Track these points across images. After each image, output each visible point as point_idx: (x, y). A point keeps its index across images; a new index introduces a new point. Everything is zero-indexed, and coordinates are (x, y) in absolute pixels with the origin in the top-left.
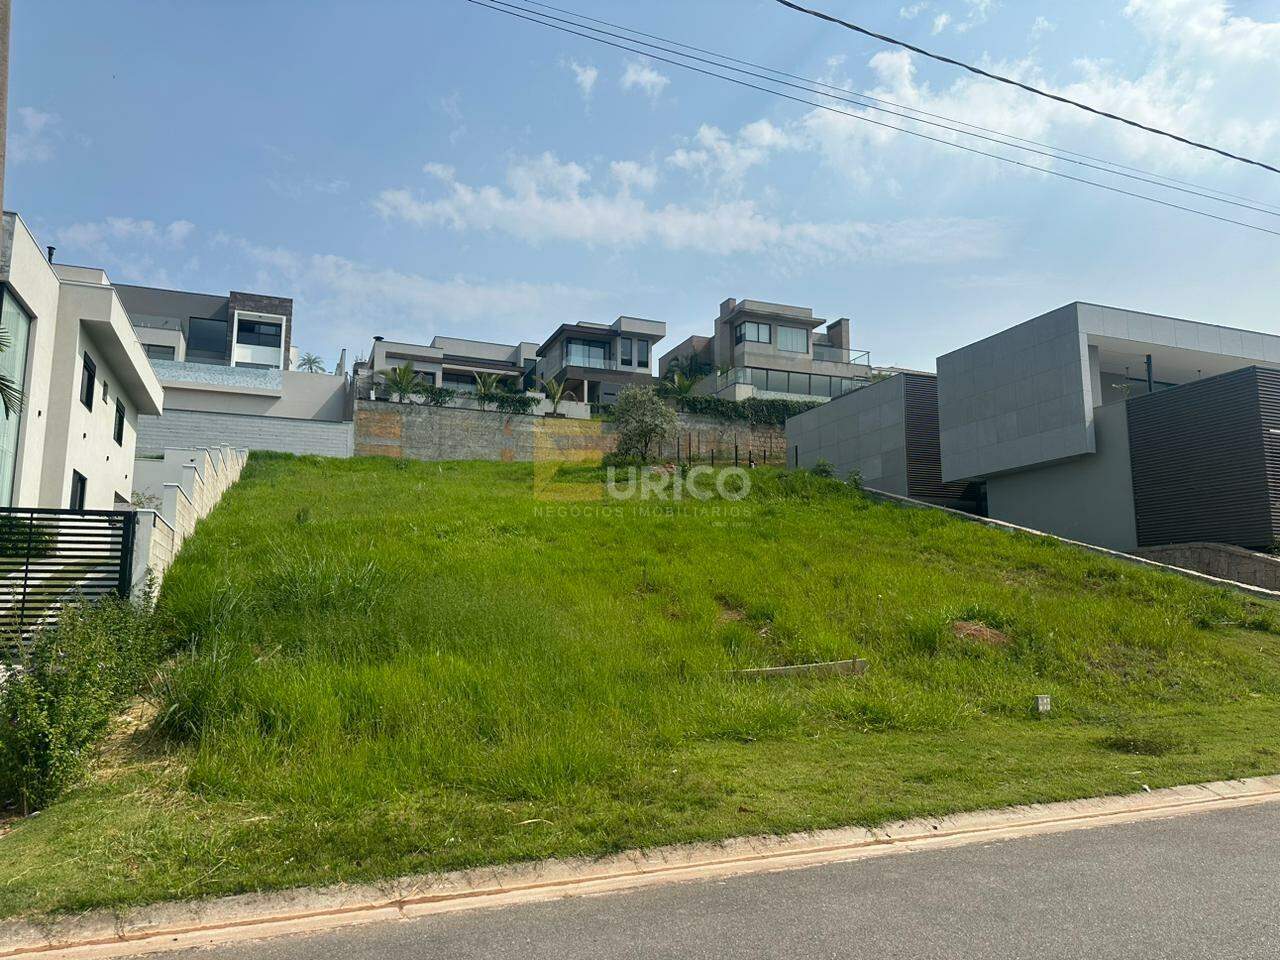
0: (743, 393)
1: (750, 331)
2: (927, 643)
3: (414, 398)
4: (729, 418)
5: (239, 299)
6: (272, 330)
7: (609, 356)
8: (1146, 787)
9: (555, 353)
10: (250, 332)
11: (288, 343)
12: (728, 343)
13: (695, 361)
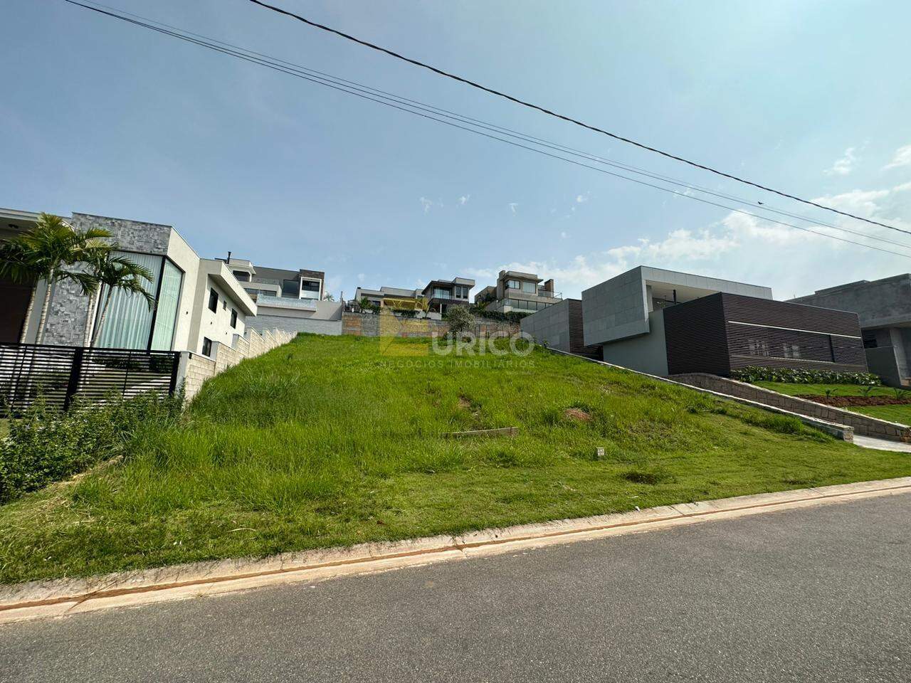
0: (507, 309)
1: (511, 284)
2: (550, 419)
3: (367, 311)
4: (500, 320)
5: (303, 272)
6: (316, 285)
7: (451, 294)
8: (637, 507)
9: (429, 293)
10: (307, 286)
11: (322, 290)
12: (502, 290)
13: (488, 297)
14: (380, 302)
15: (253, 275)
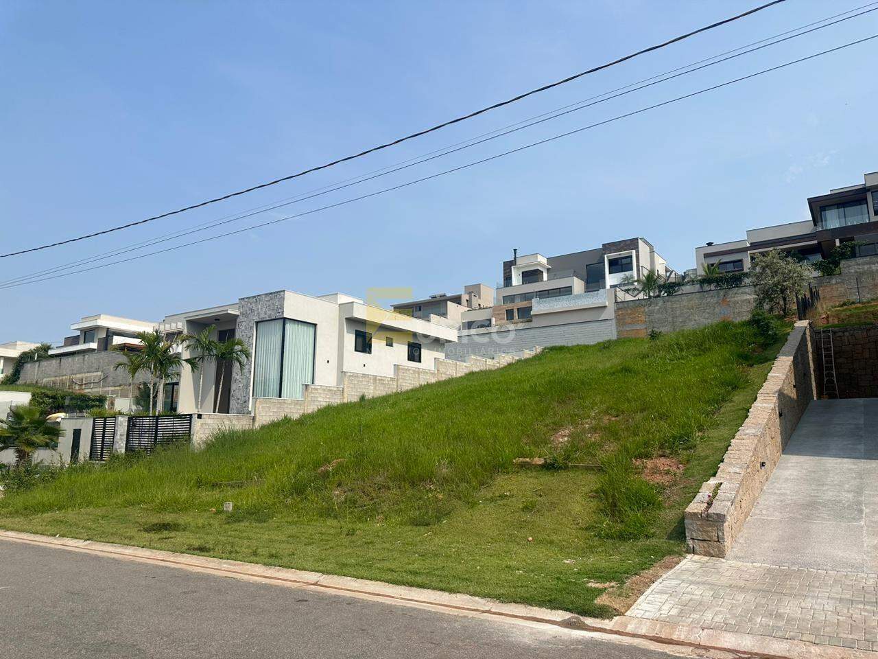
5: (607, 247)
6: (628, 260)
7: (862, 211)
10: (617, 266)
11: (638, 266)
14: (741, 261)
15: (548, 270)
